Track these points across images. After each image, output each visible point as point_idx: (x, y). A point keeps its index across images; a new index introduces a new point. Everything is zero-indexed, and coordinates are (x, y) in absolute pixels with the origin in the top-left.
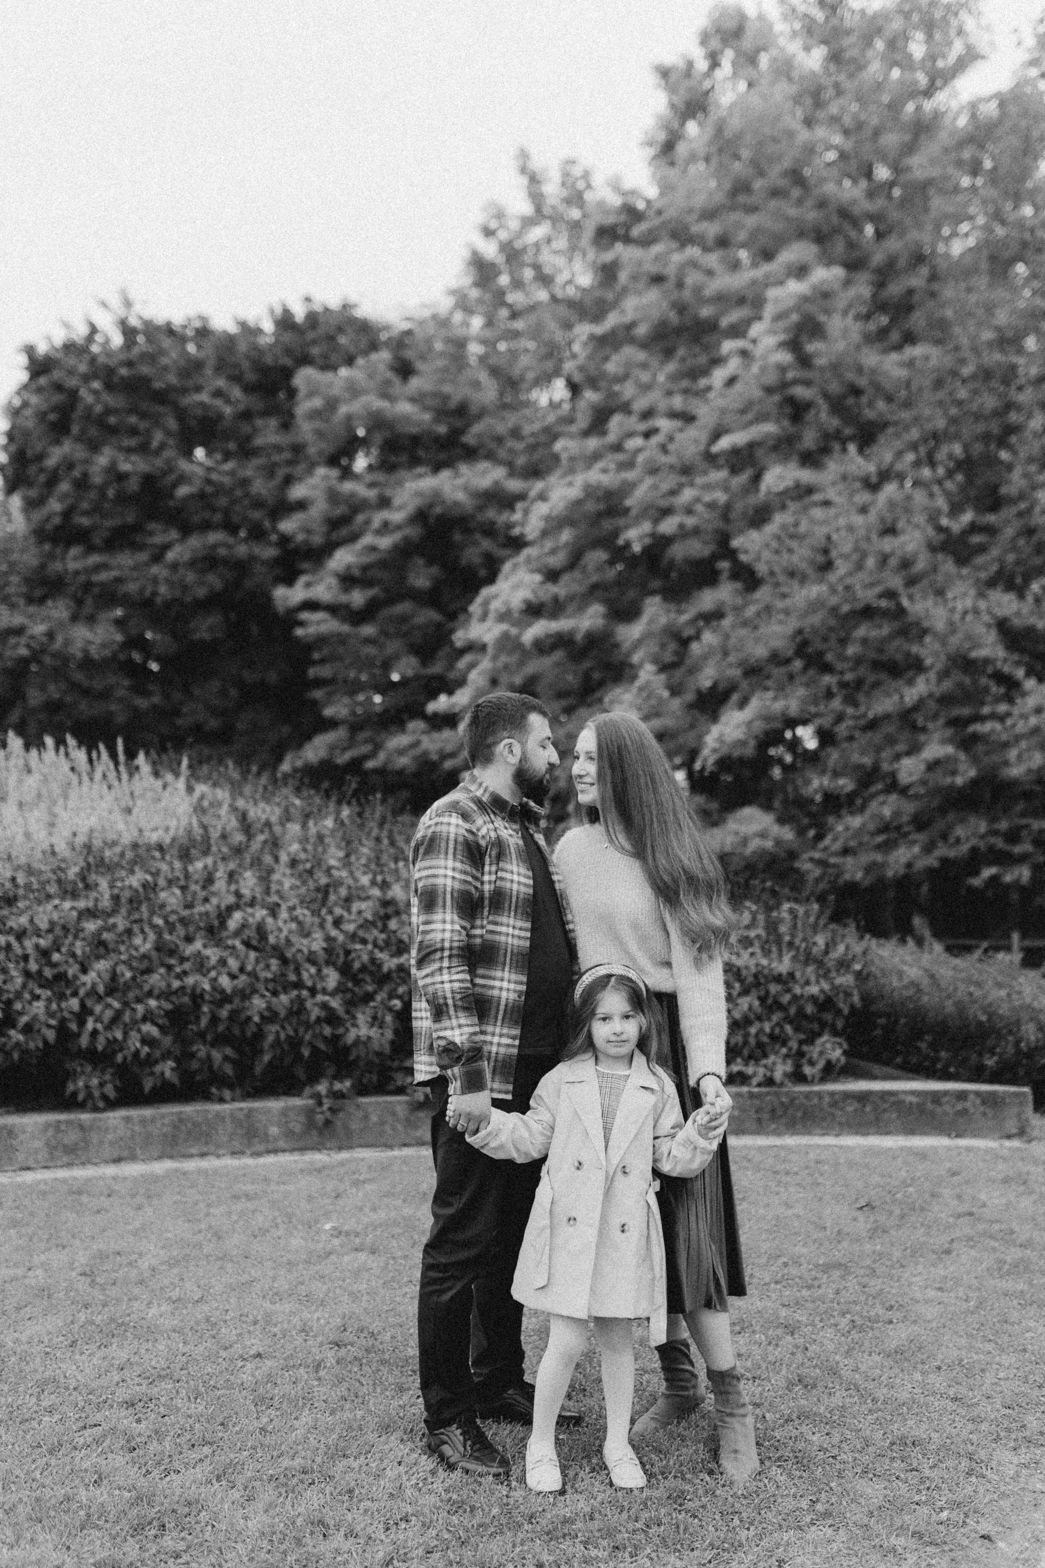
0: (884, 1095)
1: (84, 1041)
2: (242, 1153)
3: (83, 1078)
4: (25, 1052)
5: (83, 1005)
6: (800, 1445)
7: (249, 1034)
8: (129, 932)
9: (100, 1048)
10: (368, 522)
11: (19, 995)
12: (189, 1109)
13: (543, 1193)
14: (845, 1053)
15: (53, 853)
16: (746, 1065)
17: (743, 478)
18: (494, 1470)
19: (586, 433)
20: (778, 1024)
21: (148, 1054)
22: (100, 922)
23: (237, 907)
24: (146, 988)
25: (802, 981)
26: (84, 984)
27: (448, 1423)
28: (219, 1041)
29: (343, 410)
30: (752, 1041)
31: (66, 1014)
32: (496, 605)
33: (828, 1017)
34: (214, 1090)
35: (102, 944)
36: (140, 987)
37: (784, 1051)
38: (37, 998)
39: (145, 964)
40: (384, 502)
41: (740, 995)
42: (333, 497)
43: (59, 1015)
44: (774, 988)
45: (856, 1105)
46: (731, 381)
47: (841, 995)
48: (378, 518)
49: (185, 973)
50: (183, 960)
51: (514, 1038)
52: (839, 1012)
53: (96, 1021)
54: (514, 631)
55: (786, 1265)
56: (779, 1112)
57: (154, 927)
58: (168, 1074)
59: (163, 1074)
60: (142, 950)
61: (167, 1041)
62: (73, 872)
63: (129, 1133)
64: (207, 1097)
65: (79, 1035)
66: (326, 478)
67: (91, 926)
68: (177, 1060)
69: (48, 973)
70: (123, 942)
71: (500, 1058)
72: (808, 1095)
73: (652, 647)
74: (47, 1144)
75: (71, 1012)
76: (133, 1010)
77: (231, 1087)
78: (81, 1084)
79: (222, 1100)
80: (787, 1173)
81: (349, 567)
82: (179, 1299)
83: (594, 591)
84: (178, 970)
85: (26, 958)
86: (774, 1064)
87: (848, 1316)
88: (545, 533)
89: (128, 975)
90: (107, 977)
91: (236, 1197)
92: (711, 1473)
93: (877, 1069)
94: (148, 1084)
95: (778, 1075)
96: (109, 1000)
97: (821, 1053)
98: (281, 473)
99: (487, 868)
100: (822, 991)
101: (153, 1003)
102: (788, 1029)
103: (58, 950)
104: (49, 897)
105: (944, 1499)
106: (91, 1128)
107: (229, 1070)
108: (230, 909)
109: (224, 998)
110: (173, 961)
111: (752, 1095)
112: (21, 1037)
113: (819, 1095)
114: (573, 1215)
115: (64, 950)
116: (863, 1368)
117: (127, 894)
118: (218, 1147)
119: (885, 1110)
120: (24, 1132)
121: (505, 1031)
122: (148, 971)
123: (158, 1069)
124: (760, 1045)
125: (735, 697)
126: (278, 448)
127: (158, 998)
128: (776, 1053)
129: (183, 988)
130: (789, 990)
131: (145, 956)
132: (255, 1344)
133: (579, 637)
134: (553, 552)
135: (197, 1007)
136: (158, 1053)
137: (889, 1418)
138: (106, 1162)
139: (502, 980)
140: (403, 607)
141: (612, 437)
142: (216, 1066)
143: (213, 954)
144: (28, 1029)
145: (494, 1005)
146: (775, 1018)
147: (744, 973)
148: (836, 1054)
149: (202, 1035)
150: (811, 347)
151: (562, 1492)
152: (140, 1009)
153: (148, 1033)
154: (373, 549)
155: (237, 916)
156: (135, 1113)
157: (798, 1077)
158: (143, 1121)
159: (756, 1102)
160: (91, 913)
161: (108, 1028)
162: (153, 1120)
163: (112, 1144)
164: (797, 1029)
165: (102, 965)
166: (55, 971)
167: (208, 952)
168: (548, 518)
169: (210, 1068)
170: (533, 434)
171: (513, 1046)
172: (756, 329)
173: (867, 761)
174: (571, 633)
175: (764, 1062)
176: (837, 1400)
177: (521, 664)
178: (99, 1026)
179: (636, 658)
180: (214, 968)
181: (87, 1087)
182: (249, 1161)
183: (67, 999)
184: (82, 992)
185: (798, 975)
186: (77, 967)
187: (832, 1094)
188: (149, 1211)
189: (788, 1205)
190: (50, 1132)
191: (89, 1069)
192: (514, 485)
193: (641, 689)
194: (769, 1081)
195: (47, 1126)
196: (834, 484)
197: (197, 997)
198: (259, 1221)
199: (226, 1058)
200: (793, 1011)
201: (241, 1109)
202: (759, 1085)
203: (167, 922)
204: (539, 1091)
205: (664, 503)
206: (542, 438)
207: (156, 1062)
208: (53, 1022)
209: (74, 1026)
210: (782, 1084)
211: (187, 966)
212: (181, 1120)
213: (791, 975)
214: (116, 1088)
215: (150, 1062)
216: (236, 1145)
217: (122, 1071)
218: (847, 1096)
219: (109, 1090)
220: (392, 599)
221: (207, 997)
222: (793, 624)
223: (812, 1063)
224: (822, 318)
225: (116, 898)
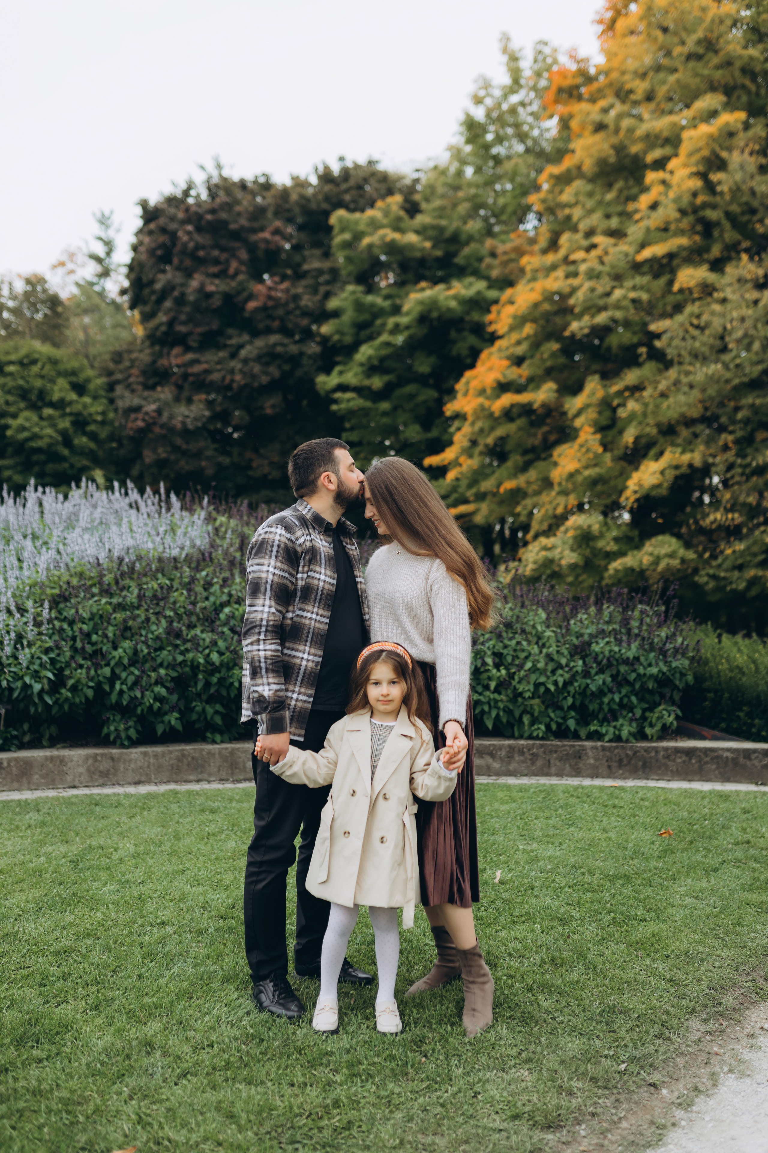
0: (707, 751)
1: (114, 698)
2: (228, 780)
3: (115, 724)
4: (72, 705)
5: (113, 671)
6: (530, 1008)
7: (232, 695)
8: (148, 620)
9: (125, 703)
10: (384, 325)
11: (68, 665)
12: (188, 748)
13: (327, 813)
14: (677, 718)
15: (99, 564)
16: (601, 726)
17: (662, 281)
18: (290, 1013)
19: (545, 252)
20: (626, 696)
21: (159, 708)
22: (128, 613)
23: (228, 603)
24: (159, 661)
25: (645, 664)
26: (114, 657)
27: (264, 978)
28: (210, 700)
29: (366, 241)
30: (606, 708)
31: (101, 678)
32: (475, 384)
33: (667, 691)
34: (209, 735)
35: (127, 628)
36: (154, 659)
37: (630, 715)
38: (81, 666)
39: (158, 644)
40: (396, 310)
41: (597, 674)
42: (359, 306)
43: (96, 679)
44: (623, 669)
45: (684, 758)
46: (654, 206)
47: (678, 675)
48: (391, 322)
49: (187, 650)
50: (186, 641)
51: (309, 696)
52: (676, 687)
53: (122, 684)
54: (487, 403)
55: (583, 874)
56: (625, 762)
57: (165, 617)
58: (173, 722)
59: (169, 722)
60: (156, 633)
61: (174, 698)
62: (108, 578)
63: (146, 764)
64: (204, 740)
65: (109, 694)
66: (353, 293)
67: (119, 616)
68: (180, 712)
69: (89, 649)
70: (144, 628)
71: (297, 710)
72: (647, 750)
73: (592, 414)
74: (88, 770)
75: (105, 677)
76: (149, 676)
77: (221, 733)
78: (112, 728)
79: (214, 742)
80: (614, 807)
81: (370, 358)
82: (127, 881)
83: (549, 373)
84: (182, 648)
85: (74, 639)
86: (622, 725)
87: (612, 914)
88: (512, 329)
89: (146, 651)
90: (130, 652)
91: (203, 811)
92: (452, 1024)
93: (705, 731)
94: (160, 729)
95: (624, 733)
96: (132, 669)
97: (658, 718)
98: (322, 289)
99: (301, 569)
100: (660, 671)
101: (162, 671)
102: (634, 699)
103: (97, 634)
104: (93, 595)
105: (627, 1055)
106: (119, 759)
107: (218, 720)
108: (223, 605)
109: (212, 669)
110: (178, 642)
111: (604, 748)
112: (69, 694)
113: (656, 750)
114: (347, 830)
115: (100, 633)
116: (608, 953)
117: (149, 594)
118: (210, 775)
119: (707, 763)
120: (72, 761)
121: (303, 690)
122: (161, 648)
123: (166, 718)
124: (612, 711)
125: (653, 452)
126: (320, 272)
127: (167, 668)
128: (624, 717)
129: (184, 661)
130: (634, 671)
131: (158, 638)
132: (164, 915)
133: (536, 406)
134: (519, 343)
135: (195, 675)
136: (166, 707)
137: (609, 991)
138: (130, 784)
139: (304, 652)
140: (410, 388)
141: (562, 252)
142: (209, 717)
143: (208, 637)
144: (74, 689)
145: (296, 670)
146: (624, 691)
147: (600, 657)
148: (670, 719)
149: (199, 695)
150: (715, 177)
151: (335, 1032)
152: (153, 675)
153: (159, 693)
154: (388, 344)
155: (227, 610)
156: (150, 750)
157: (641, 736)
158: (156, 756)
159: (608, 754)
160: (120, 607)
161: (131, 689)
162: (163, 755)
163: (133, 770)
164: (641, 700)
165: (127, 644)
166: (94, 648)
167: (204, 636)
168: (515, 317)
169: (206, 718)
170: (505, 253)
171: (308, 702)
172: (672, 164)
173: (752, 499)
174: (530, 404)
175: (614, 724)
176: (575, 976)
177: (492, 429)
178: (124, 687)
179: (578, 423)
180: (207, 647)
181: (116, 730)
182: (229, 786)
183: (102, 668)
184: (112, 663)
185: (642, 659)
186: (110, 645)
187: (666, 749)
188: (138, 818)
189: (605, 830)
190: (90, 761)
191: (118, 717)
192: (492, 294)
193: (581, 446)
194: (618, 738)
195: (87, 757)
196: (730, 284)
197: (195, 667)
198: (212, 828)
199: (217, 712)
200: (637, 686)
201: (227, 749)
202: (610, 741)
203: (176, 614)
204: (329, 736)
205: (601, 302)
206: (513, 256)
207: (166, 713)
208: (91, 684)
209: (107, 688)
210: (627, 741)
211: (188, 645)
212: (183, 755)
213: (637, 659)
214: (138, 732)
215: (160, 713)
216: (224, 774)
217: (141, 719)
218: (678, 751)
219: (132, 733)
220: (401, 382)
221: (201, 668)
222: (696, 394)
223: (651, 725)
224: (724, 154)
225: (140, 597)
